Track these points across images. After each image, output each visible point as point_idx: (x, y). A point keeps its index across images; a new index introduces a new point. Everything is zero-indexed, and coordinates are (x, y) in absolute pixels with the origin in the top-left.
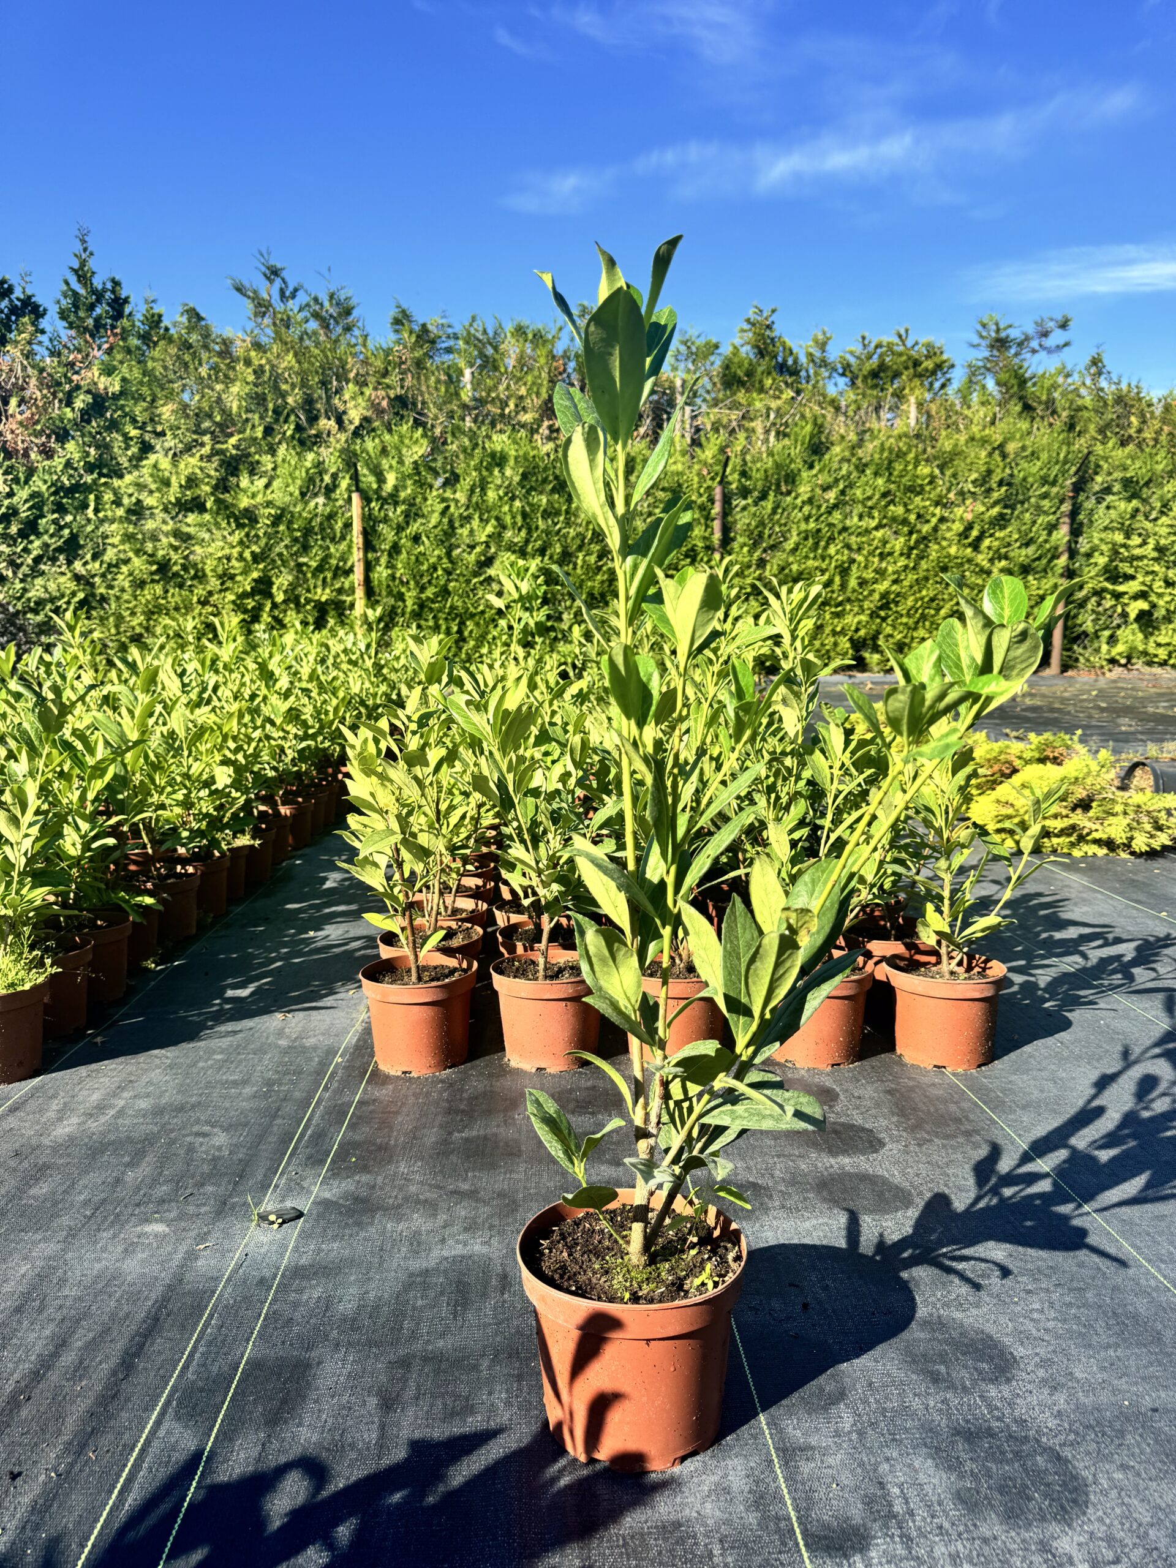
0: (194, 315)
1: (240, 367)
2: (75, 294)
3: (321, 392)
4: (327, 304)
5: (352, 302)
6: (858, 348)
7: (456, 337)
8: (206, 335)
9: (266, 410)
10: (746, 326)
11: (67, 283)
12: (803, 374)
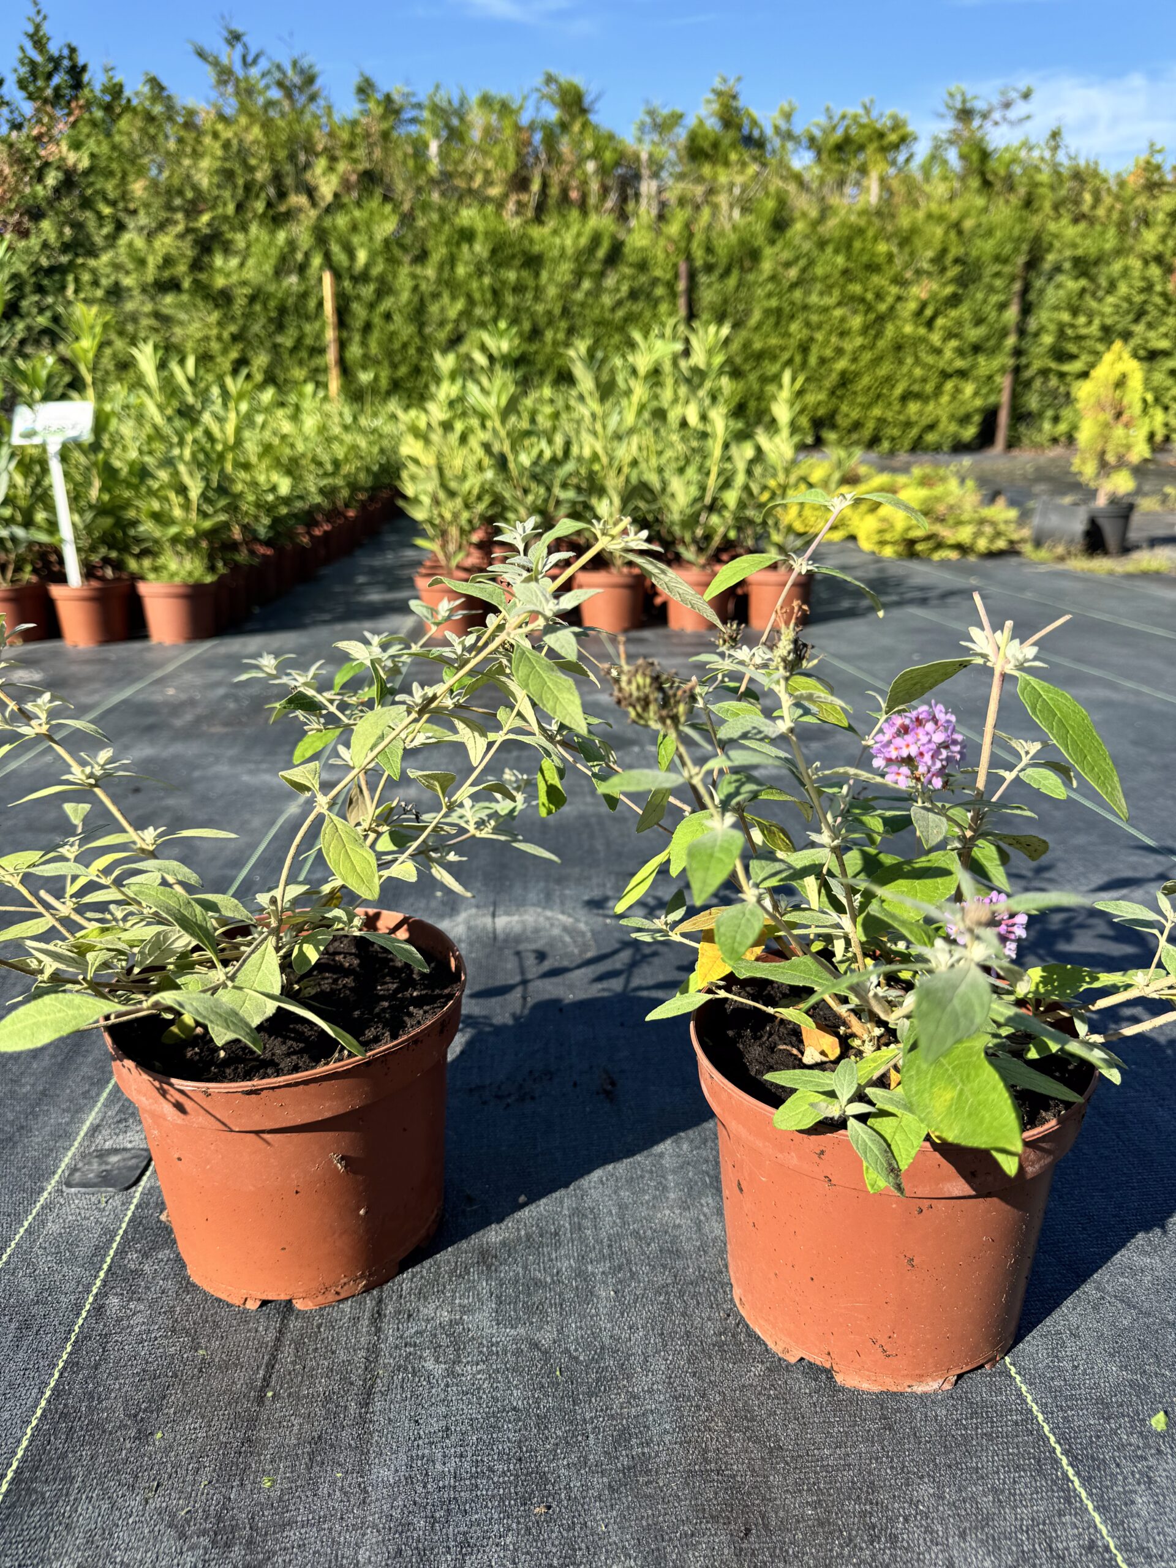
0: (155, 84)
1: (207, 140)
2: (33, 64)
3: (288, 168)
4: (290, 72)
5: (317, 69)
6: (822, 120)
7: (419, 106)
8: (170, 107)
9: (235, 186)
10: (712, 96)
11: (22, 49)
12: (769, 147)
